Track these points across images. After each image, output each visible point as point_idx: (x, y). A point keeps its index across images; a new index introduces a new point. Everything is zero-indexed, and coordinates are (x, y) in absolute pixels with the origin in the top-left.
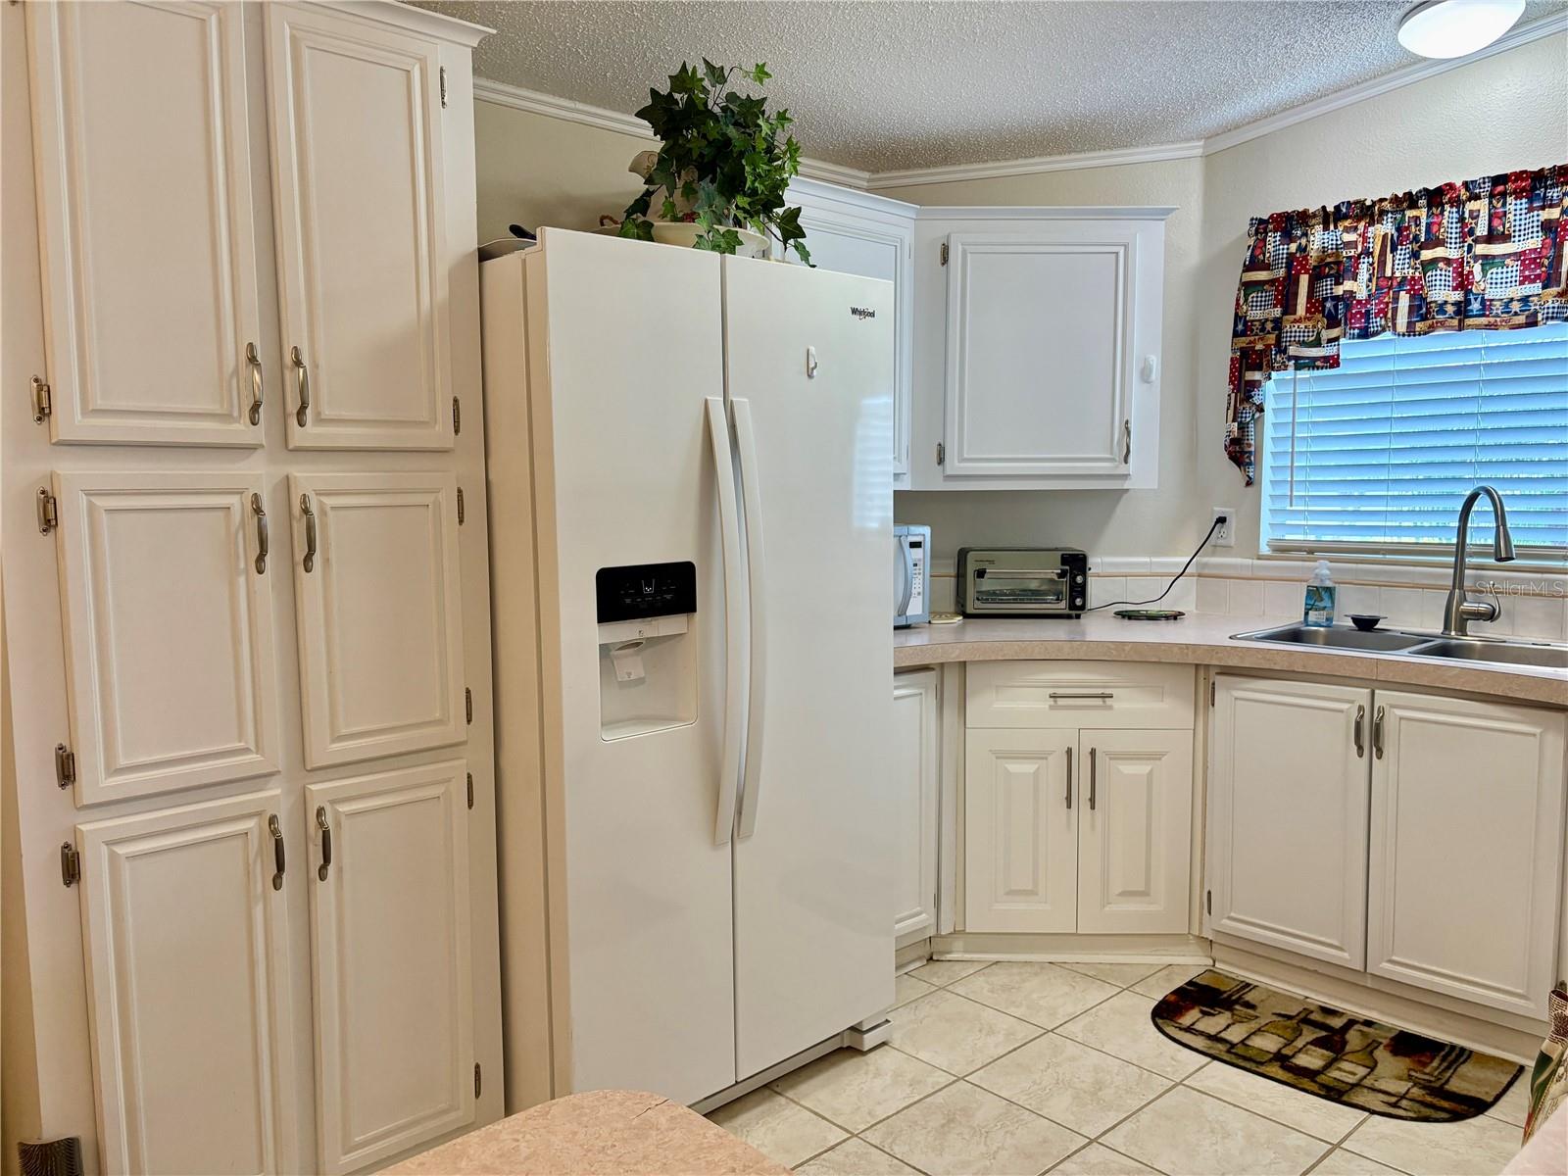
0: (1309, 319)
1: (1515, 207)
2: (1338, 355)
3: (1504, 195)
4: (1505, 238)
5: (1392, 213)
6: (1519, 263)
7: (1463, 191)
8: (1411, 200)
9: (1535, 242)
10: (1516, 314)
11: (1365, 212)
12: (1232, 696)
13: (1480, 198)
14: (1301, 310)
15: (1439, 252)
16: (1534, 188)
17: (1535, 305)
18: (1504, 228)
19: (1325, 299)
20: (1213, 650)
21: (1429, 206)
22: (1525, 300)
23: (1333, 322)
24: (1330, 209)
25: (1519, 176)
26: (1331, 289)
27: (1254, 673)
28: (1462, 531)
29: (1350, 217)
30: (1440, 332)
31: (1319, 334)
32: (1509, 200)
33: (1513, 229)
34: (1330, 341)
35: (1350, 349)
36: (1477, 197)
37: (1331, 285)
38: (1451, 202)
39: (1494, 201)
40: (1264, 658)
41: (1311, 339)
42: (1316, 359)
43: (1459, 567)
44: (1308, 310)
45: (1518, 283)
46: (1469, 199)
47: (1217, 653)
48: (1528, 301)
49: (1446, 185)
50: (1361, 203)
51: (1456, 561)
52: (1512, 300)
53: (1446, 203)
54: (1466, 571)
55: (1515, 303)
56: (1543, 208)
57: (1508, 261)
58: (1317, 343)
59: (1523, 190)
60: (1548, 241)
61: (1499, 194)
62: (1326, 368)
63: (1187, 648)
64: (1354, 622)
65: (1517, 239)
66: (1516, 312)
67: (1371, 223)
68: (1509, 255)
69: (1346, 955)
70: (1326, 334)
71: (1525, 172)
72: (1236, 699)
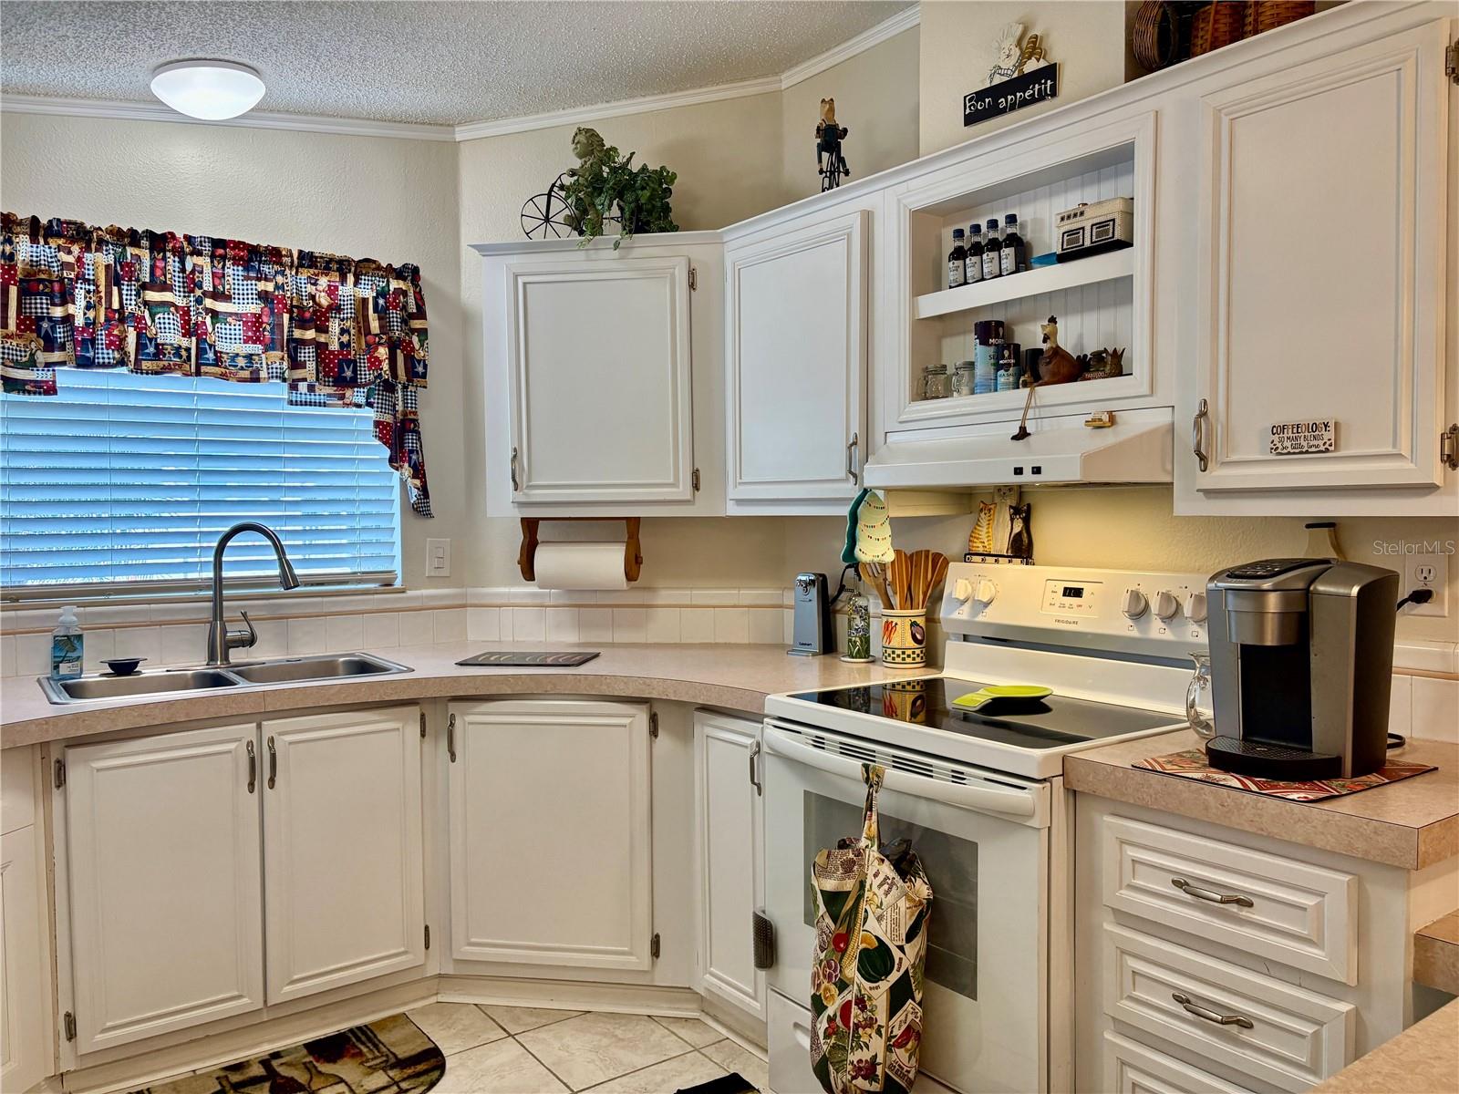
0: (20, 337)
1: (233, 272)
2: (54, 382)
3: (224, 258)
4: (226, 298)
5: (112, 244)
6: (241, 323)
7: (185, 244)
8: (133, 238)
9: (254, 308)
10: (242, 368)
11: (81, 235)
12: (92, 767)
13: (201, 256)
14: (12, 326)
15: (167, 296)
16: (251, 260)
17: (257, 363)
18: (224, 288)
19: (42, 319)
20: (78, 719)
21: (152, 250)
22: (249, 357)
23: (50, 345)
24: (44, 221)
25: (238, 245)
26: (48, 309)
27: (116, 737)
28: (218, 565)
29: (64, 237)
30: (178, 375)
31: (32, 355)
32: (228, 264)
33: (232, 291)
34: (48, 365)
35: (67, 377)
36: (199, 254)
37: (47, 304)
38: (174, 251)
39: (215, 262)
40: (140, 715)
41: (24, 359)
42: (25, 382)
43: (218, 600)
44: (18, 327)
45: (242, 341)
46: (192, 254)
47: (84, 720)
48: (251, 359)
49: (169, 233)
50: (80, 227)
51: (215, 593)
52: (237, 355)
53: (169, 251)
54: (224, 603)
55: (240, 358)
56: (259, 279)
57: (229, 319)
58: (31, 364)
59: (241, 258)
60: (266, 309)
61: (220, 256)
62: (40, 394)
63: (47, 723)
64: (112, 669)
65: (237, 301)
66: (242, 367)
67: (88, 249)
68: (231, 314)
69: (245, 1000)
70: (41, 357)
71: (243, 243)
72: (98, 770)
